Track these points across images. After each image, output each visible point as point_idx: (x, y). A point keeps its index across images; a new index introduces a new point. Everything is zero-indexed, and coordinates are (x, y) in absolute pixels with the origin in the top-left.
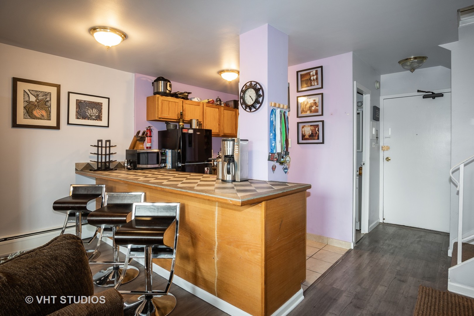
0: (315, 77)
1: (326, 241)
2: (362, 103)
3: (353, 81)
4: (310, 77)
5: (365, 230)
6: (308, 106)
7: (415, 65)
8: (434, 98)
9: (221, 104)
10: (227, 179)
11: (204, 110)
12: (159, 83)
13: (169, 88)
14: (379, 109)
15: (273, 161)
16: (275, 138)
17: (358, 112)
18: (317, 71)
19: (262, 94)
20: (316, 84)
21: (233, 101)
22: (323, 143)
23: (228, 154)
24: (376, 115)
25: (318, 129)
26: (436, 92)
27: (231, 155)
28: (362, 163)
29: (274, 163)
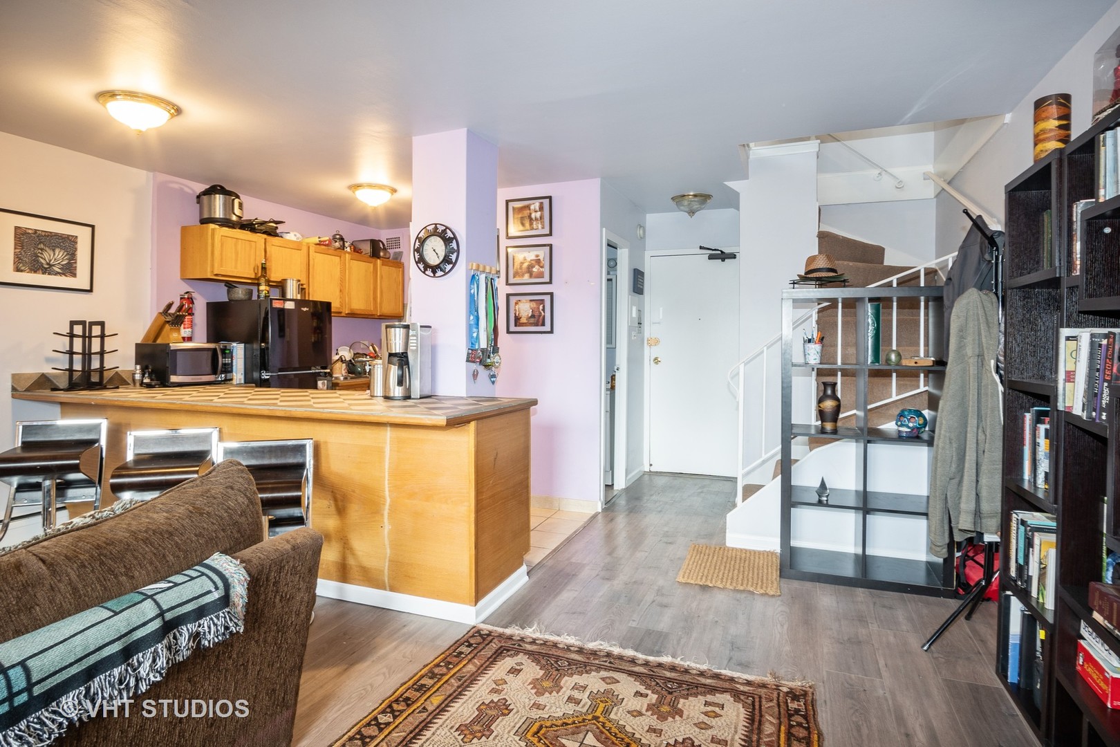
0: (538, 214)
1: (557, 505)
2: (615, 260)
3: (602, 226)
4: (530, 214)
5: (620, 484)
6: (526, 265)
7: (696, 206)
8: (724, 261)
9: (343, 247)
10: (394, 394)
11: (311, 258)
12: (215, 198)
13: (237, 211)
14: (642, 274)
15: (474, 362)
16: (477, 324)
17: (610, 277)
18: (541, 203)
19: (455, 248)
20: (540, 226)
21: (369, 242)
22: (551, 332)
23: (398, 351)
24: (638, 284)
25: (544, 307)
26: (727, 251)
27: (403, 353)
28: (616, 368)
29: (474, 366)
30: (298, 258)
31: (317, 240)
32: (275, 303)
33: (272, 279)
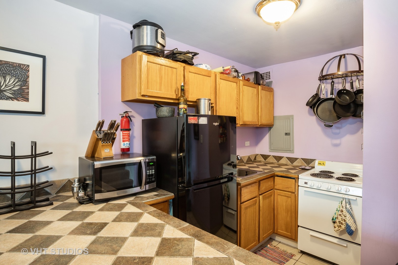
30: (209, 82)
31: (221, 69)
32: (191, 119)
33: (190, 100)
